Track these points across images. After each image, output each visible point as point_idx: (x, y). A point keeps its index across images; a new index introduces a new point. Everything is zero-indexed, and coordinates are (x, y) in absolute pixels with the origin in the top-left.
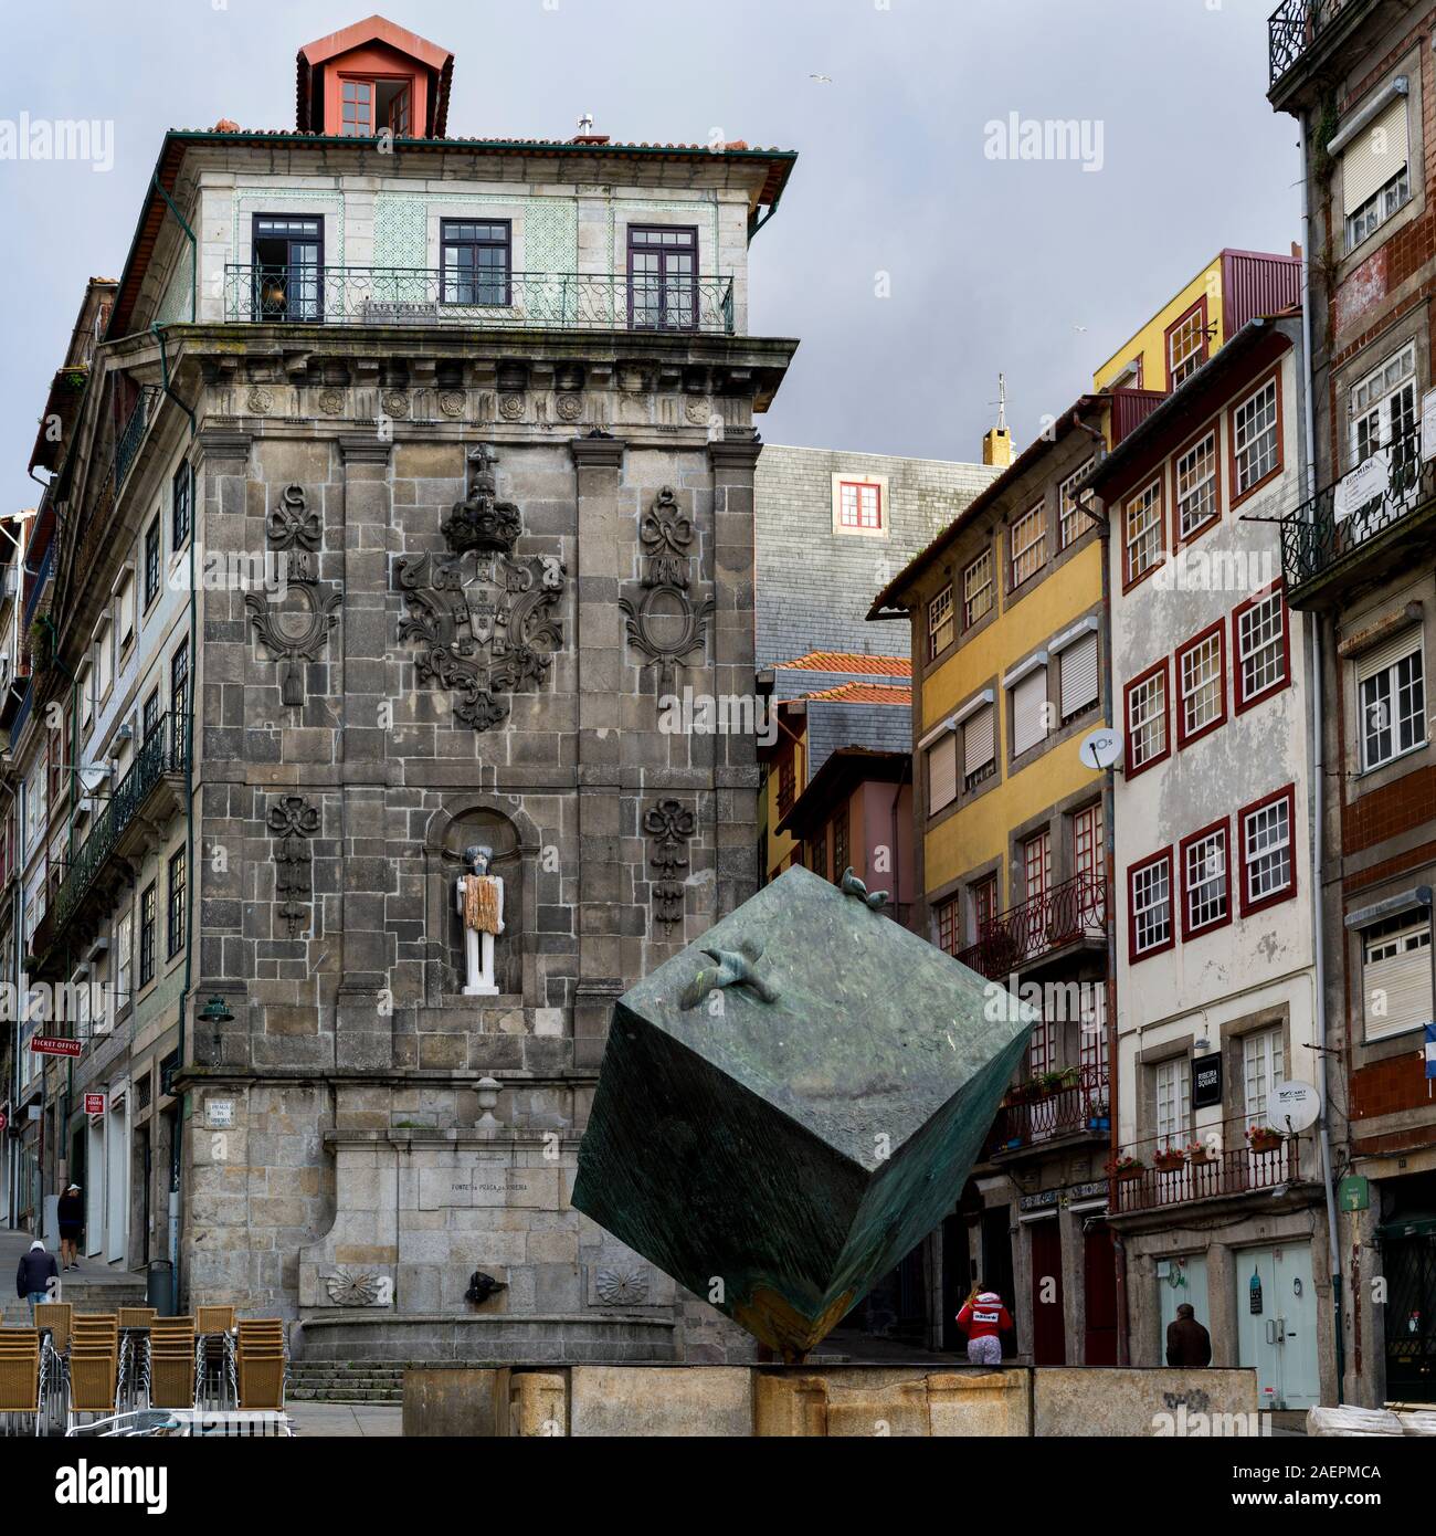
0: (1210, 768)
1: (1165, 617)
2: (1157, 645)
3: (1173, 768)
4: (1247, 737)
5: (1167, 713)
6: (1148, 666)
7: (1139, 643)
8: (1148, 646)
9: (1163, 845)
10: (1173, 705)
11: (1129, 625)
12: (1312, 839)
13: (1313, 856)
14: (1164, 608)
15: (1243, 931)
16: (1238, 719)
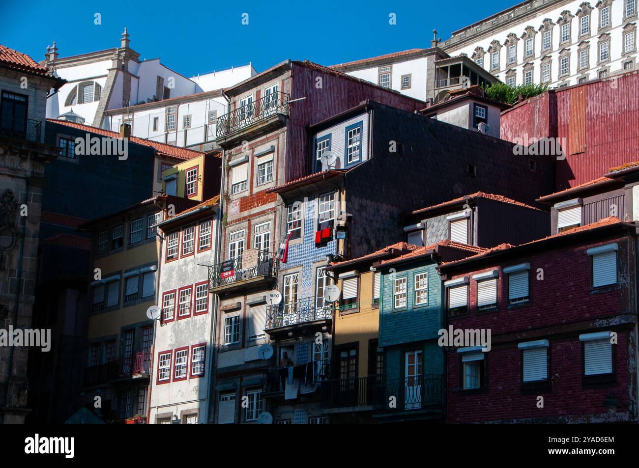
0: (185, 329)
1: (177, 276)
2: (174, 284)
3: (175, 325)
4: (196, 324)
5: (175, 307)
6: (171, 290)
7: (168, 280)
8: (171, 283)
9: (170, 349)
10: (177, 305)
11: (166, 273)
12: (210, 360)
13: (209, 366)
14: (177, 273)
15: (190, 383)
16: (194, 317)
